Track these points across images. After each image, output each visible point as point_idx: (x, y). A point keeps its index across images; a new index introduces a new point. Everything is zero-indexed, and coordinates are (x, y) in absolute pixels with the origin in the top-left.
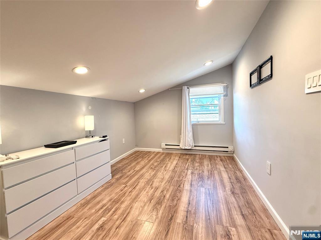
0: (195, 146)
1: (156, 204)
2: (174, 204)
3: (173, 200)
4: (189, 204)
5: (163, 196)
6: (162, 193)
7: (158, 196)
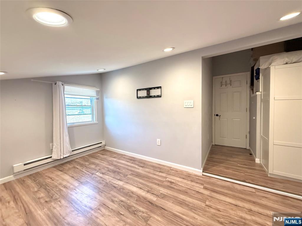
0: (73, 151)
1: (129, 211)
2: (136, 197)
3: (131, 196)
4: (141, 188)
5: (120, 202)
6: (115, 202)
7: (118, 206)
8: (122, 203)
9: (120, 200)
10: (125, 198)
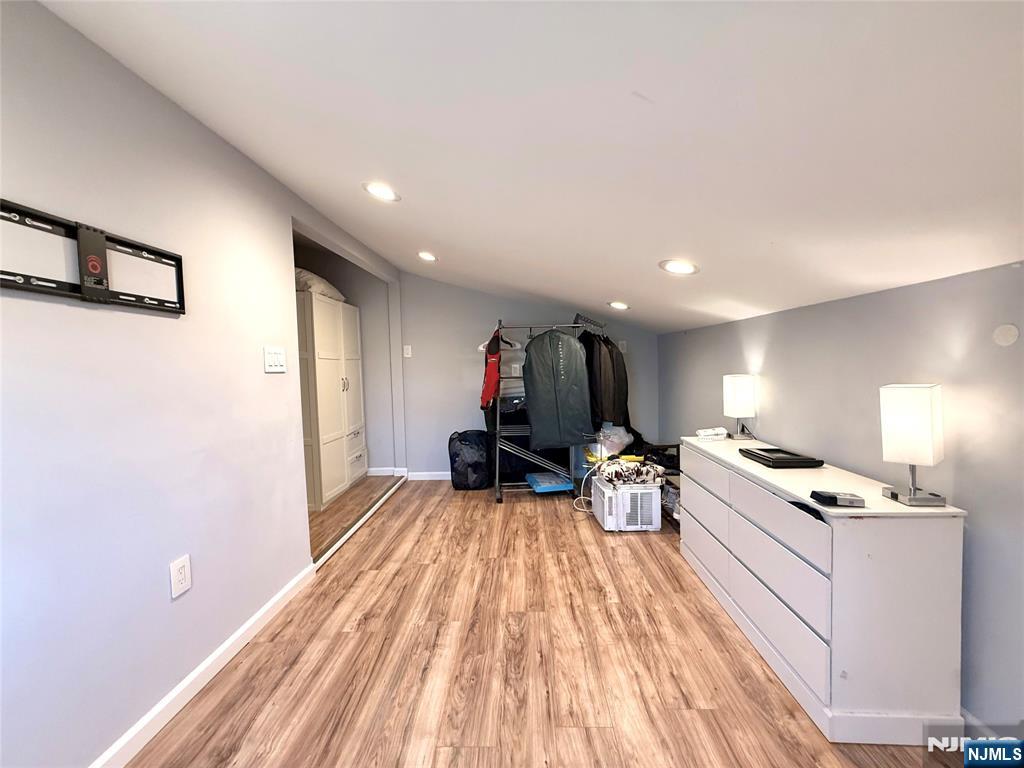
1: (522, 649)
2: (469, 660)
3: (476, 673)
4: (425, 669)
5: (511, 682)
6: (521, 695)
7: (528, 678)
8: (513, 676)
9: (505, 689)
10: (489, 682)
